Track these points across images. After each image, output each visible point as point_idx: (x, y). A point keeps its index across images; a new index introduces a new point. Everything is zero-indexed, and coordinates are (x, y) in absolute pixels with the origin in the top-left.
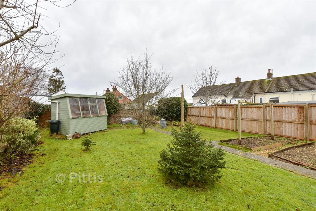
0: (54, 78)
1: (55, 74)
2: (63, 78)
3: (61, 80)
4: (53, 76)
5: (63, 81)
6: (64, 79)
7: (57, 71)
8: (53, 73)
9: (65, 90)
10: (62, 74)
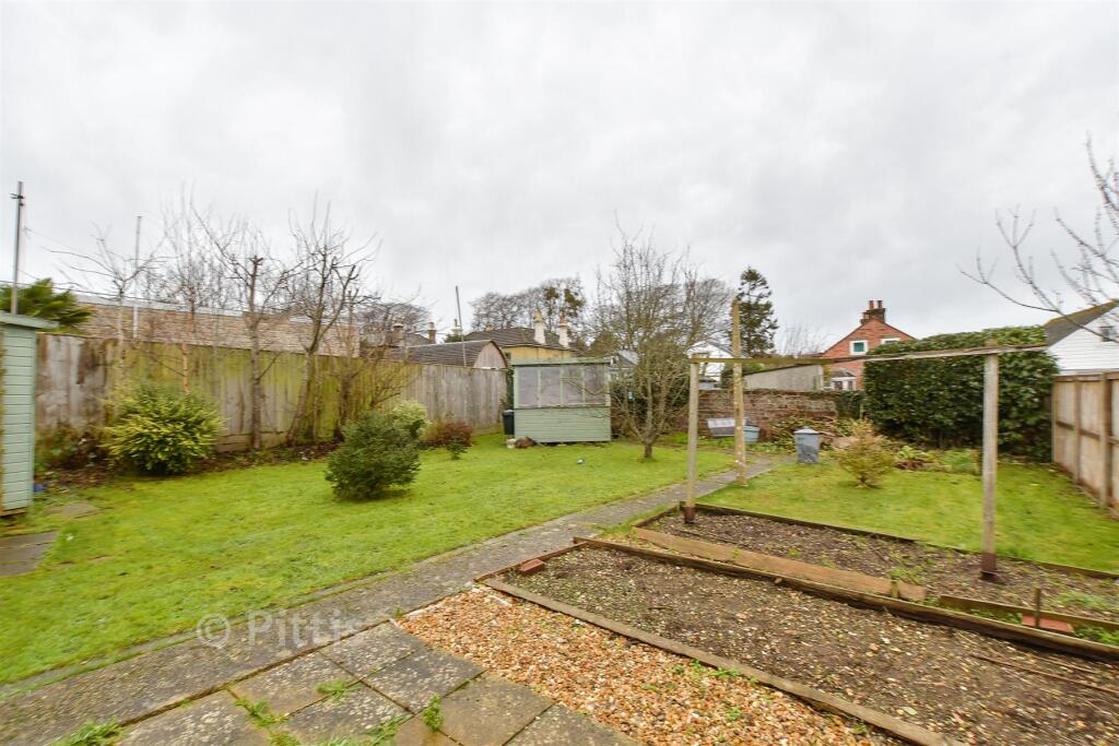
0: (745, 299)
1: (746, 288)
2: (770, 293)
3: (763, 302)
4: (742, 294)
5: (768, 306)
6: (770, 299)
7: (752, 276)
8: (743, 284)
9: (776, 330)
10: (764, 283)
